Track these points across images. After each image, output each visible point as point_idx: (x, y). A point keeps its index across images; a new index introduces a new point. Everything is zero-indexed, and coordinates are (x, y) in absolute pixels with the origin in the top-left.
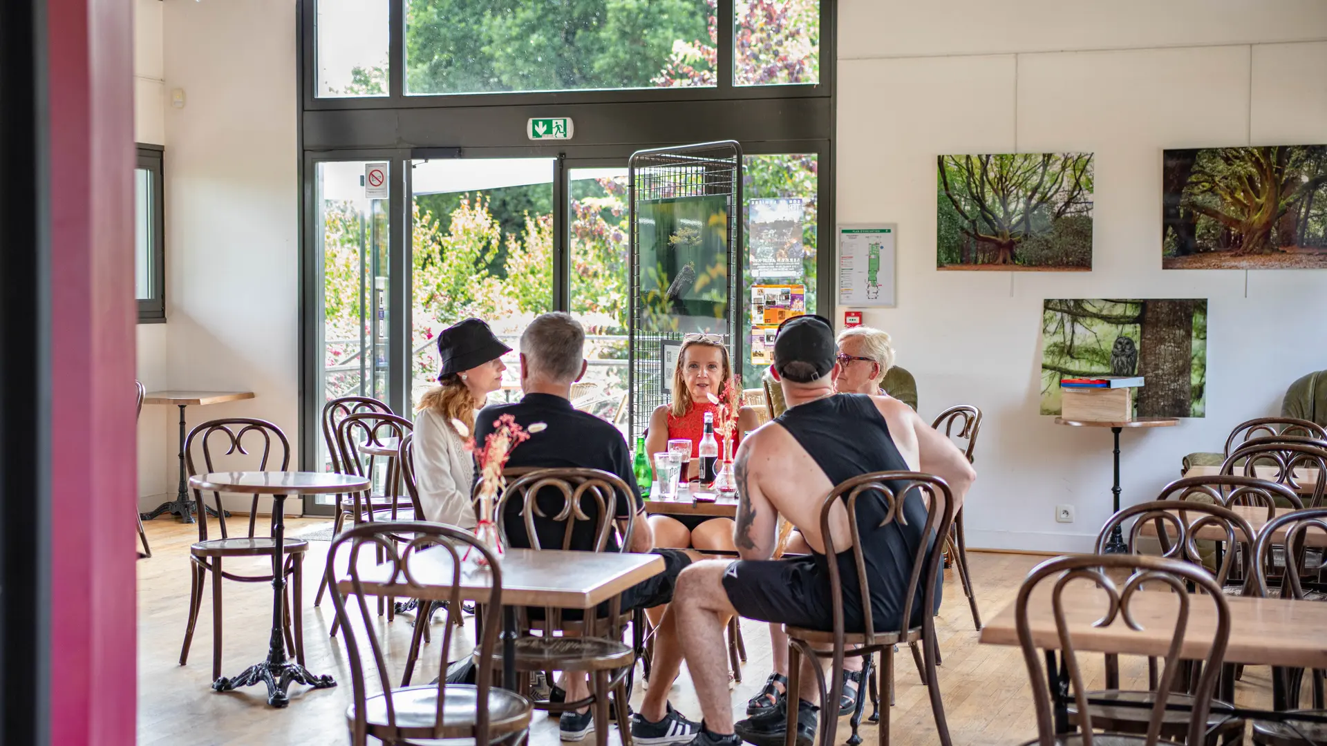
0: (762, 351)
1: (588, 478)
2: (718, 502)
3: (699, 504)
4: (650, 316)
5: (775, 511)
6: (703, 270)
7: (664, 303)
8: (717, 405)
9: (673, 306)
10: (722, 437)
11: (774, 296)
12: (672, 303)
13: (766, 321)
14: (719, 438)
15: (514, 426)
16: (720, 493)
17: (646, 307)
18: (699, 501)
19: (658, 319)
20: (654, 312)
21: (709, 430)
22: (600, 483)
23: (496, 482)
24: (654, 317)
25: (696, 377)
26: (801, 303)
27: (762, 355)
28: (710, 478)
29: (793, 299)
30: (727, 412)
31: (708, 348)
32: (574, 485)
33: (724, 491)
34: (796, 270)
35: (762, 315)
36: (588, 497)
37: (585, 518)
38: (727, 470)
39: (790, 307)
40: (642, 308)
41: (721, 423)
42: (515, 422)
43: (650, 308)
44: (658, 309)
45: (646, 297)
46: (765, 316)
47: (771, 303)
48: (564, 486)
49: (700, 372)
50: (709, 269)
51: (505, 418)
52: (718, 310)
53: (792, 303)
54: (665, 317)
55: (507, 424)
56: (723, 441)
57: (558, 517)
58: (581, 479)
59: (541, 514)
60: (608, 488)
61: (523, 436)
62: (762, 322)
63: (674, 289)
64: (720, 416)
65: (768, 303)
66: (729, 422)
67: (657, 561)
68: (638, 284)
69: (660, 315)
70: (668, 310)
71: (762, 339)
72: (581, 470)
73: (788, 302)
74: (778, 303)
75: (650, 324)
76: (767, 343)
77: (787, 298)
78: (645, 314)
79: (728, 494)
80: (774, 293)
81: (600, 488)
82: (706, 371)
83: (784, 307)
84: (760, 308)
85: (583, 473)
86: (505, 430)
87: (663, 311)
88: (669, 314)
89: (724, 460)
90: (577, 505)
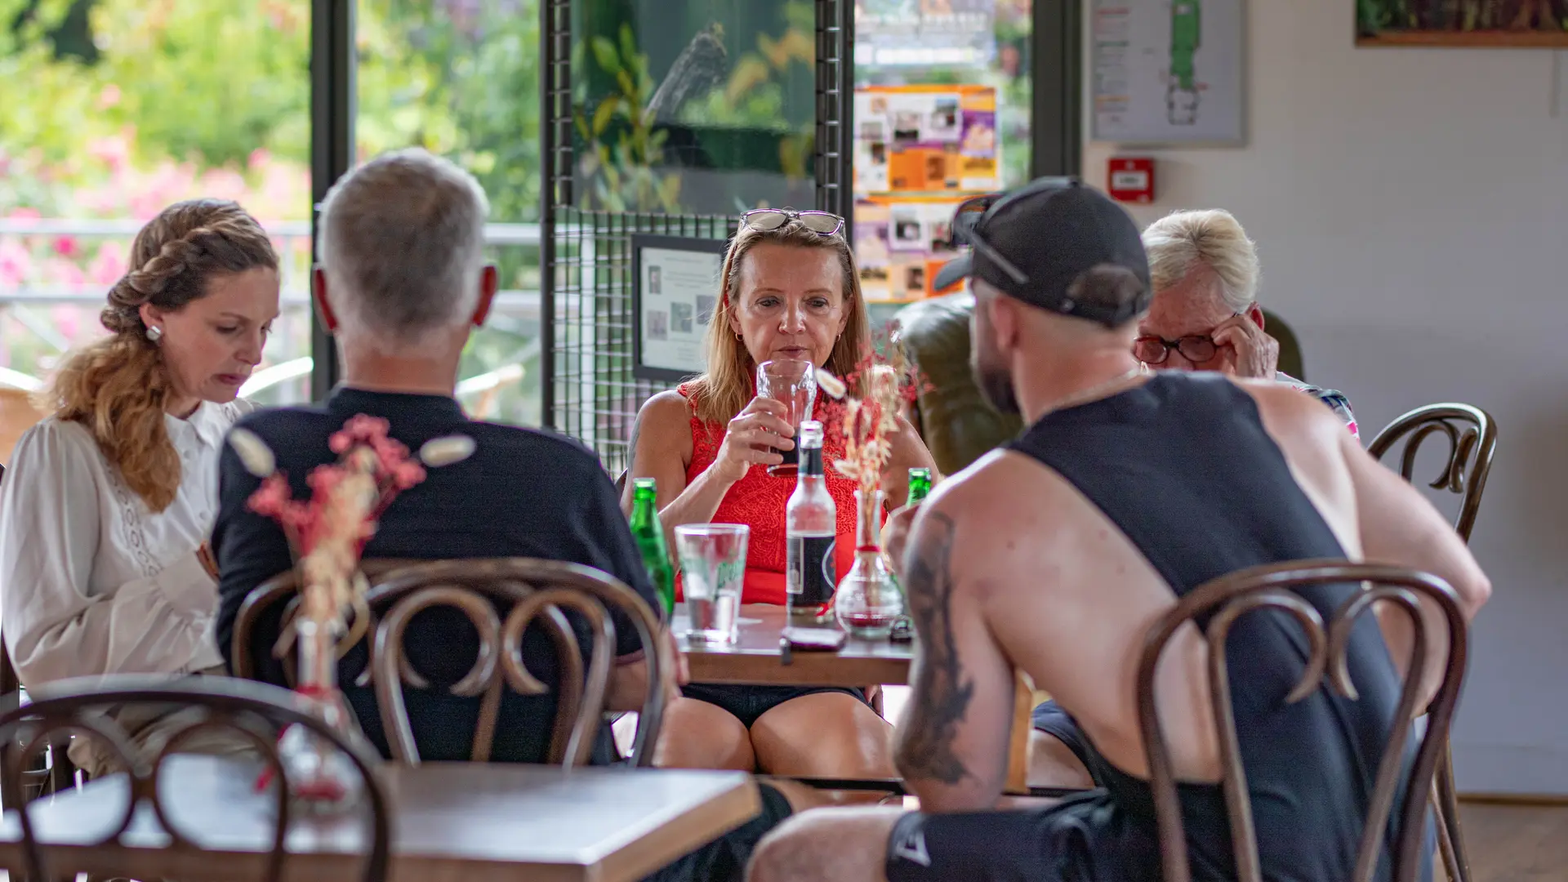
0: (883, 264)
1: (537, 584)
2: (847, 653)
3: (799, 657)
4: (600, 171)
5: (1011, 665)
6: (749, 46)
7: (640, 135)
8: (842, 401)
9: (666, 145)
10: (855, 484)
11: (915, 117)
12: (661, 136)
13: (897, 183)
14: (842, 490)
15: (387, 448)
16: (848, 629)
17: (588, 147)
18: (795, 648)
19: (624, 178)
20: (613, 159)
21: (810, 469)
22: (572, 597)
23: (341, 591)
24: (612, 174)
25: (776, 330)
26: (989, 136)
27: (881, 276)
28: (816, 594)
29: (968, 122)
30: (868, 418)
31: (807, 252)
32: (504, 606)
33: (859, 624)
34: (976, 44)
35: (885, 169)
36: (539, 636)
37: (534, 686)
38: (866, 569)
39: (958, 146)
40: (576, 146)
41: (850, 448)
42: (390, 435)
43: (600, 151)
44: (622, 152)
45: (590, 120)
46: (894, 169)
47: (906, 136)
48: (476, 605)
49: (785, 316)
50: (765, 43)
51: (363, 425)
52: (793, 153)
53: (964, 133)
54: (643, 173)
55: (367, 441)
56: (857, 494)
57: (464, 687)
58: (517, 589)
59: (416, 681)
60: (592, 609)
61: (408, 473)
62: (884, 186)
63: (668, 99)
64: (848, 429)
65: (899, 135)
66: (872, 444)
67: (739, 789)
68: (566, 84)
69: (628, 167)
70: (652, 153)
71: (883, 234)
72: (524, 565)
73: (954, 134)
74: (927, 134)
75: (602, 192)
76: (896, 244)
77: (951, 121)
78: (587, 166)
79: (870, 633)
80: (916, 109)
81: (569, 611)
82: (800, 315)
83: (942, 145)
84: (877, 150)
85: (530, 574)
86: (365, 457)
87: (636, 158)
88: (654, 166)
89: (860, 543)
90: (515, 657)
